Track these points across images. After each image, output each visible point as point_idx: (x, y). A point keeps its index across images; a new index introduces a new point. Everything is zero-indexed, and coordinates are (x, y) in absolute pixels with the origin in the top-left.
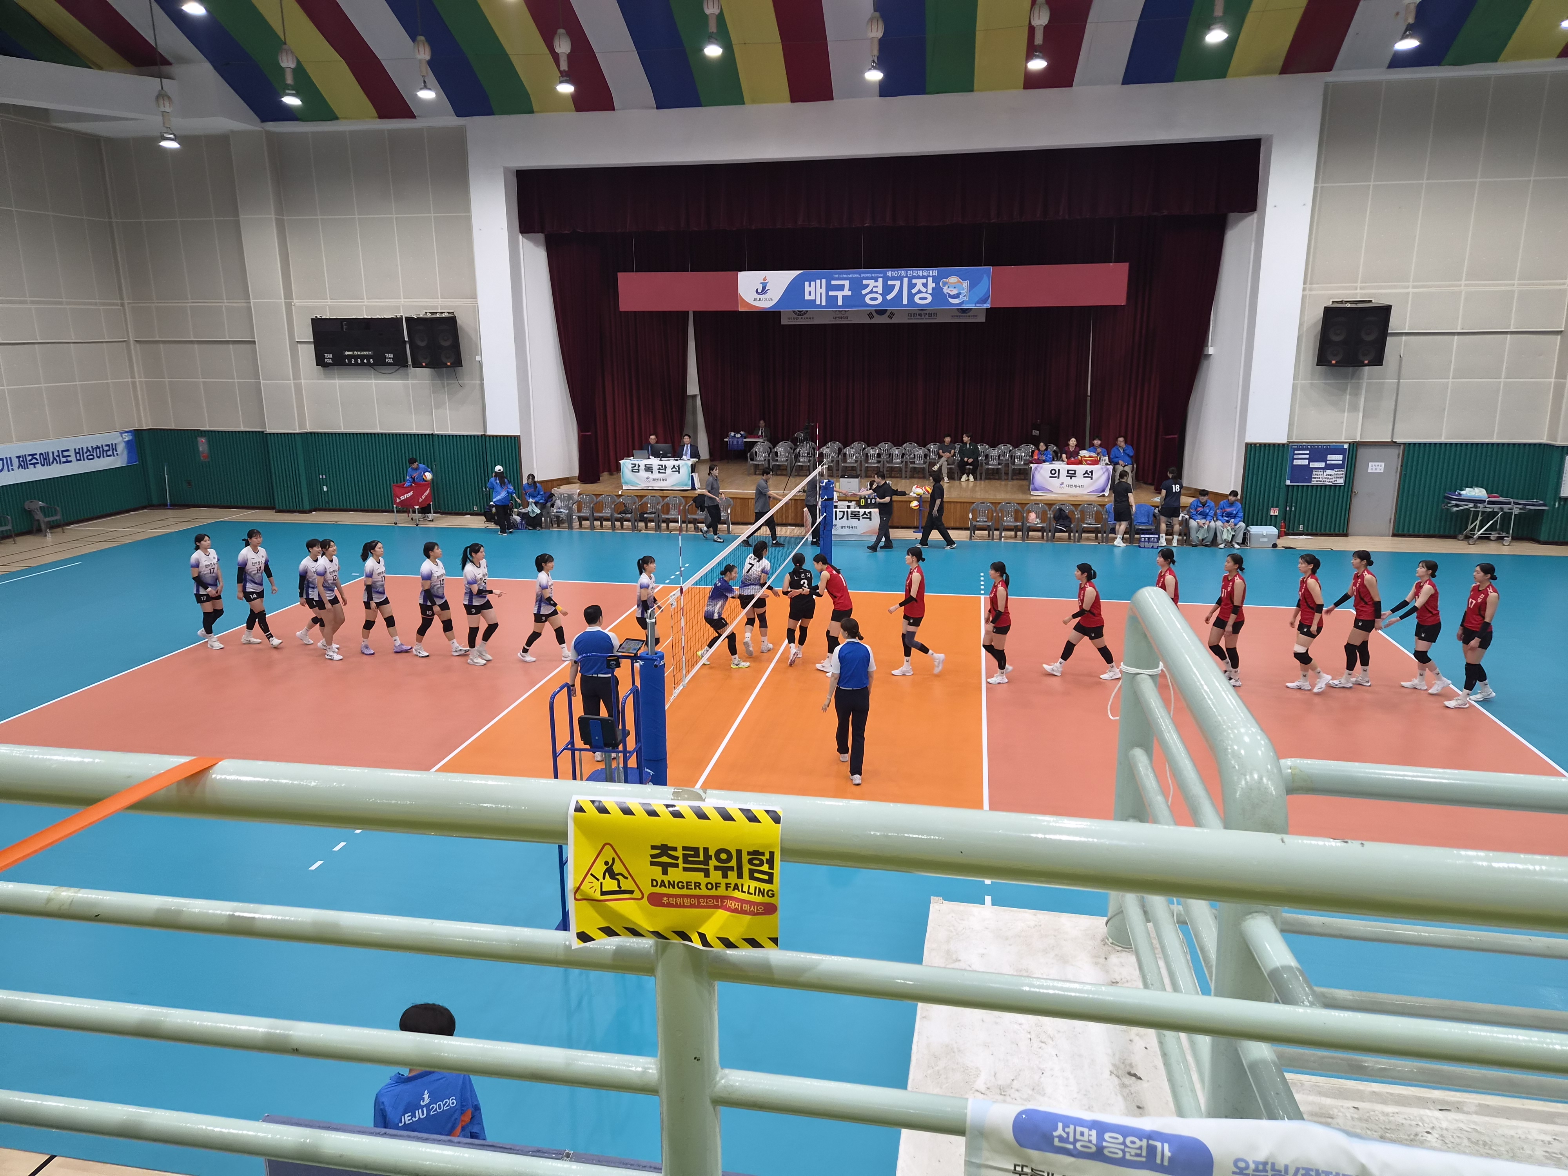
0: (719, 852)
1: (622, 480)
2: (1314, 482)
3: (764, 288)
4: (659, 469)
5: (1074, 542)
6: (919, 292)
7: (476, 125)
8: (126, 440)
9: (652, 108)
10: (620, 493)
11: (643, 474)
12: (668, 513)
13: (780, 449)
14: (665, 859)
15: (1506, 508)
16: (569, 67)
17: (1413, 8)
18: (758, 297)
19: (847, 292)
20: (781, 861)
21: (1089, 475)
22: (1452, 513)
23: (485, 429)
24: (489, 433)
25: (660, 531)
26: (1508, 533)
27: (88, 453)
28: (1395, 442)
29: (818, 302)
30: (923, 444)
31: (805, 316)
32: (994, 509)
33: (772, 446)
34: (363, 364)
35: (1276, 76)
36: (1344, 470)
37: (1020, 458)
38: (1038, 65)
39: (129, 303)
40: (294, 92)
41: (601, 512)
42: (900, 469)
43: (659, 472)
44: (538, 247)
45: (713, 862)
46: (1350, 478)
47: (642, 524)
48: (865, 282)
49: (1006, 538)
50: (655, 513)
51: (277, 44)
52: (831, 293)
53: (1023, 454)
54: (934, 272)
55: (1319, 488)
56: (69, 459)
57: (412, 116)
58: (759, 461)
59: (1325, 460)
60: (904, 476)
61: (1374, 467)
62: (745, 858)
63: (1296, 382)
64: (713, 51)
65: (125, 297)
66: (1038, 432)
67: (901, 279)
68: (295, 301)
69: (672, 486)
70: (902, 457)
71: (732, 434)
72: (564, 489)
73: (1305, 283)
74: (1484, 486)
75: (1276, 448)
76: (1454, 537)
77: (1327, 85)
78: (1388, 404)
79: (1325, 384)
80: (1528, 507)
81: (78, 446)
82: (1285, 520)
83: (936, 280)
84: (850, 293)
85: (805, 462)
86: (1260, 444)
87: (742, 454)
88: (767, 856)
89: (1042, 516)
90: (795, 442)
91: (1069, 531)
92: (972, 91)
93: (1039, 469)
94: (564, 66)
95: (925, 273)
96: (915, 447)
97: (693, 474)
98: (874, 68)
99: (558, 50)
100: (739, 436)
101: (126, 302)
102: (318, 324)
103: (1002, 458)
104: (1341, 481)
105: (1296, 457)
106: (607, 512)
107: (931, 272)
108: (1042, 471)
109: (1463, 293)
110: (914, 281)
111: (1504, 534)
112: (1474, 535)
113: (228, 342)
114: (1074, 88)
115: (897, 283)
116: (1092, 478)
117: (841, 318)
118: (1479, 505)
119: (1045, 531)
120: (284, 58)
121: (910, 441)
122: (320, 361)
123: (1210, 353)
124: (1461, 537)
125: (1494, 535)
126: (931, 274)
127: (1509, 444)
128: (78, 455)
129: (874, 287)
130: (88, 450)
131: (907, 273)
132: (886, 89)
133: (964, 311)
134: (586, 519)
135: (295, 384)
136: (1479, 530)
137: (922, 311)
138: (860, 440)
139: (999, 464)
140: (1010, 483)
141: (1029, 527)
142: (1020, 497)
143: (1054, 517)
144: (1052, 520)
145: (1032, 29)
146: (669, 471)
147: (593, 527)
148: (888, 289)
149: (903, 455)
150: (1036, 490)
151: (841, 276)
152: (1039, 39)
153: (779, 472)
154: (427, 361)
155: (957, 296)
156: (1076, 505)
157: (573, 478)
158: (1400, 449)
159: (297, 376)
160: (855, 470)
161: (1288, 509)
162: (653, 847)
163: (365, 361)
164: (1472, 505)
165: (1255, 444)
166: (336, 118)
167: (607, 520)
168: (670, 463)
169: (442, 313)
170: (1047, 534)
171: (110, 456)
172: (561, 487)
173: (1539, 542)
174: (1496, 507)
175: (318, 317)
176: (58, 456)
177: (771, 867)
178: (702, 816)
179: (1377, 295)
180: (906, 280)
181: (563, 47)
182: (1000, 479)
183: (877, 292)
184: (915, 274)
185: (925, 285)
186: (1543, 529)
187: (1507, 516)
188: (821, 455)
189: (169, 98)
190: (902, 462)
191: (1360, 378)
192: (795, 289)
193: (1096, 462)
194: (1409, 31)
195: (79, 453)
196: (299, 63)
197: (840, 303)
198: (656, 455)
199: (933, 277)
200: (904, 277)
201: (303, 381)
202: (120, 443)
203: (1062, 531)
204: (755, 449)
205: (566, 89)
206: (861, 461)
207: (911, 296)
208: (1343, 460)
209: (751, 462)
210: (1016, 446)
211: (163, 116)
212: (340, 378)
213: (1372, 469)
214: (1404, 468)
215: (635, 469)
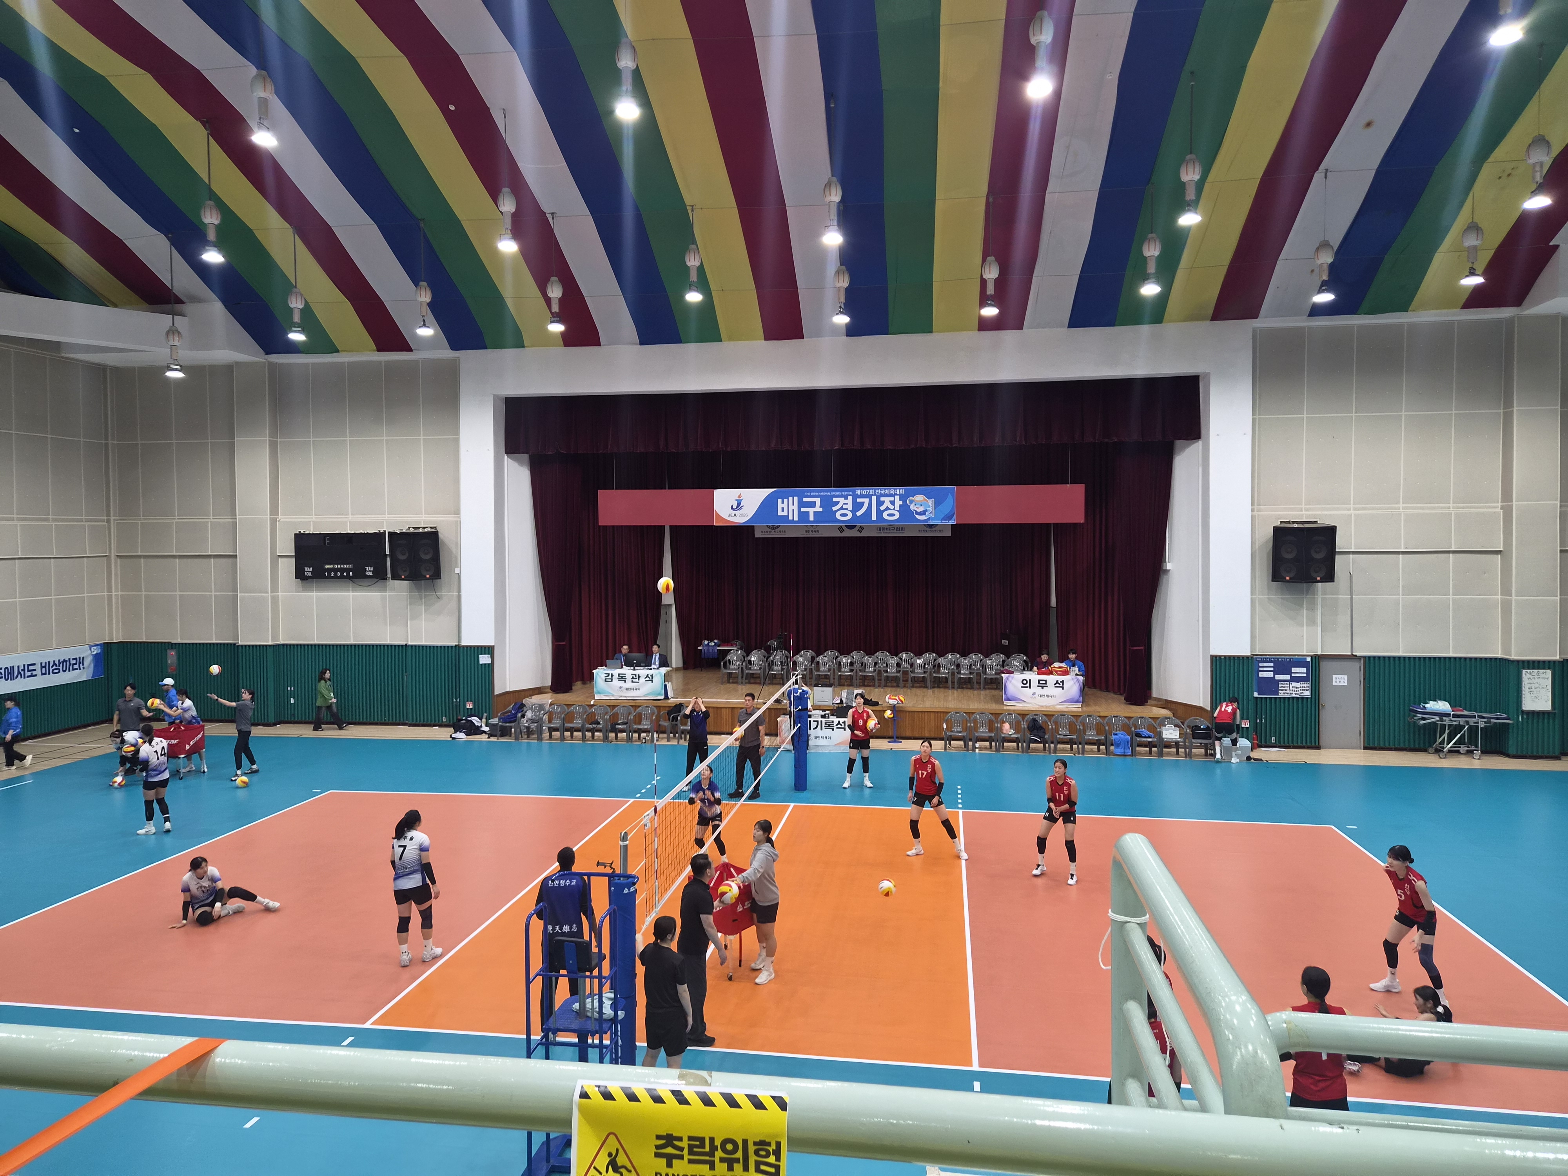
0: (725, 1142)
1: (595, 690)
2: (1281, 694)
3: (739, 505)
4: (633, 678)
5: (1050, 753)
6: (887, 509)
7: (469, 358)
8: (95, 653)
9: (637, 344)
10: (592, 703)
11: (616, 682)
12: (640, 723)
13: (754, 658)
14: (670, 1150)
15: (1472, 721)
16: (560, 308)
17: (1326, 267)
18: (733, 512)
19: (818, 509)
20: (788, 1151)
21: (1060, 684)
22: (1420, 727)
23: (459, 639)
24: (463, 643)
25: (632, 742)
26: (1477, 746)
27: (54, 667)
28: (1356, 656)
29: (791, 518)
30: (895, 653)
31: (778, 530)
32: (968, 719)
33: (745, 654)
34: (342, 577)
35: (1208, 322)
36: (1310, 683)
37: (992, 668)
38: (990, 312)
39: (115, 520)
40: (300, 329)
41: (572, 722)
42: (873, 678)
43: (632, 682)
44: (522, 466)
45: (719, 1154)
46: (1316, 689)
47: (612, 735)
48: (835, 500)
49: (980, 748)
50: (626, 723)
51: (289, 288)
52: (803, 510)
53: (994, 664)
54: (901, 491)
55: (1287, 700)
56: (34, 673)
57: (409, 349)
58: (733, 669)
59: (1290, 673)
60: (877, 684)
61: (1338, 680)
62: (751, 1149)
63: (1253, 596)
64: (694, 297)
65: (112, 514)
66: (1007, 642)
67: (869, 496)
68: (280, 517)
69: (645, 696)
70: (875, 666)
71: (706, 642)
72: (536, 699)
73: (1253, 504)
74: (1447, 699)
75: (1241, 661)
76: (1424, 750)
77: (1254, 330)
78: (1343, 619)
79: (1282, 598)
80: (1492, 720)
81: (45, 660)
82: (1257, 733)
83: (902, 498)
84: (821, 510)
85: (778, 671)
86: (1225, 657)
87: (716, 662)
88: (774, 1147)
89: (1016, 727)
90: (768, 650)
91: (1044, 742)
92: (931, 332)
93: (1010, 679)
94: (555, 308)
95: (892, 492)
96: (888, 656)
97: (666, 683)
98: (842, 313)
99: (550, 295)
100: (713, 644)
101: (112, 518)
102: (300, 538)
103: (973, 667)
104: (1307, 694)
105: (1261, 669)
106: (578, 723)
107: (898, 491)
108: (1013, 681)
109: (1402, 514)
110: (882, 499)
111: (1473, 748)
112: (1444, 748)
113: (209, 556)
114: (1025, 330)
115: (866, 501)
116: (1063, 688)
117: (812, 531)
118: (1444, 718)
119: (1020, 742)
120: (294, 300)
121: (882, 649)
122: (300, 574)
123: (1168, 568)
124: (1431, 750)
125: (1463, 749)
126: (898, 493)
127: (1465, 659)
128: (44, 669)
129: (844, 504)
130: (54, 664)
131: (875, 491)
132: (852, 331)
133: (931, 526)
134: (556, 730)
135: (272, 597)
136: (1448, 744)
137: (890, 527)
138: (833, 648)
139: (971, 673)
140: (983, 692)
141: (1004, 737)
142: (994, 707)
143: (1028, 727)
144: (1027, 730)
145: (983, 282)
146: (642, 680)
147: (563, 738)
148: (857, 506)
149: (876, 664)
150: (1009, 699)
151: (813, 494)
152: (990, 290)
153: (752, 681)
154: (407, 574)
155: (923, 513)
156: (1049, 716)
157: (545, 687)
158: (1360, 662)
159: (275, 589)
160: (829, 679)
161: (1258, 721)
162: (658, 1137)
163: (345, 574)
164: (1438, 718)
165: (1220, 657)
166: (338, 351)
167: (578, 730)
168: (643, 672)
169: (424, 528)
170: (1022, 745)
171: (76, 669)
172: (533, 697)
173: (1509, 756)
174: (1462, 721)
175: (302, 532)
176: (24, 670)
177: (778, 1159)
178: (707, 1101)
179: (1323, 516)
180: (874, 498)
181: (555, 292)
182: (972, 688)
183: (846, 509)
184: (882, 492)
185: (893, 503)
186: (1511, 742)
187: (1473, 730)
188: (795, 663)
189: (179, 333)
190: (875, 671)
191: (1314, 593)
192: (768, 506)
193: (1066, 673)
194: (1324, 287)
195: (45, 667)
196: (307, 304)
197: (812, 518)
198: (629, 664)
199: (900, 495)
200: (872, 495)
201: (280, 594)
202: (87, 656)
203: (1036, 742)
204: (729, 657)
205: (557, 328)
206: (834, 669)
207: (879, 513)
208: (1307, 673)
209: (725, 671)
210: (987, 656)
211: (171, 349)
212: (317, 591)
213: (1336, 682)
214: (1366, 681)
215: (609, 678)
